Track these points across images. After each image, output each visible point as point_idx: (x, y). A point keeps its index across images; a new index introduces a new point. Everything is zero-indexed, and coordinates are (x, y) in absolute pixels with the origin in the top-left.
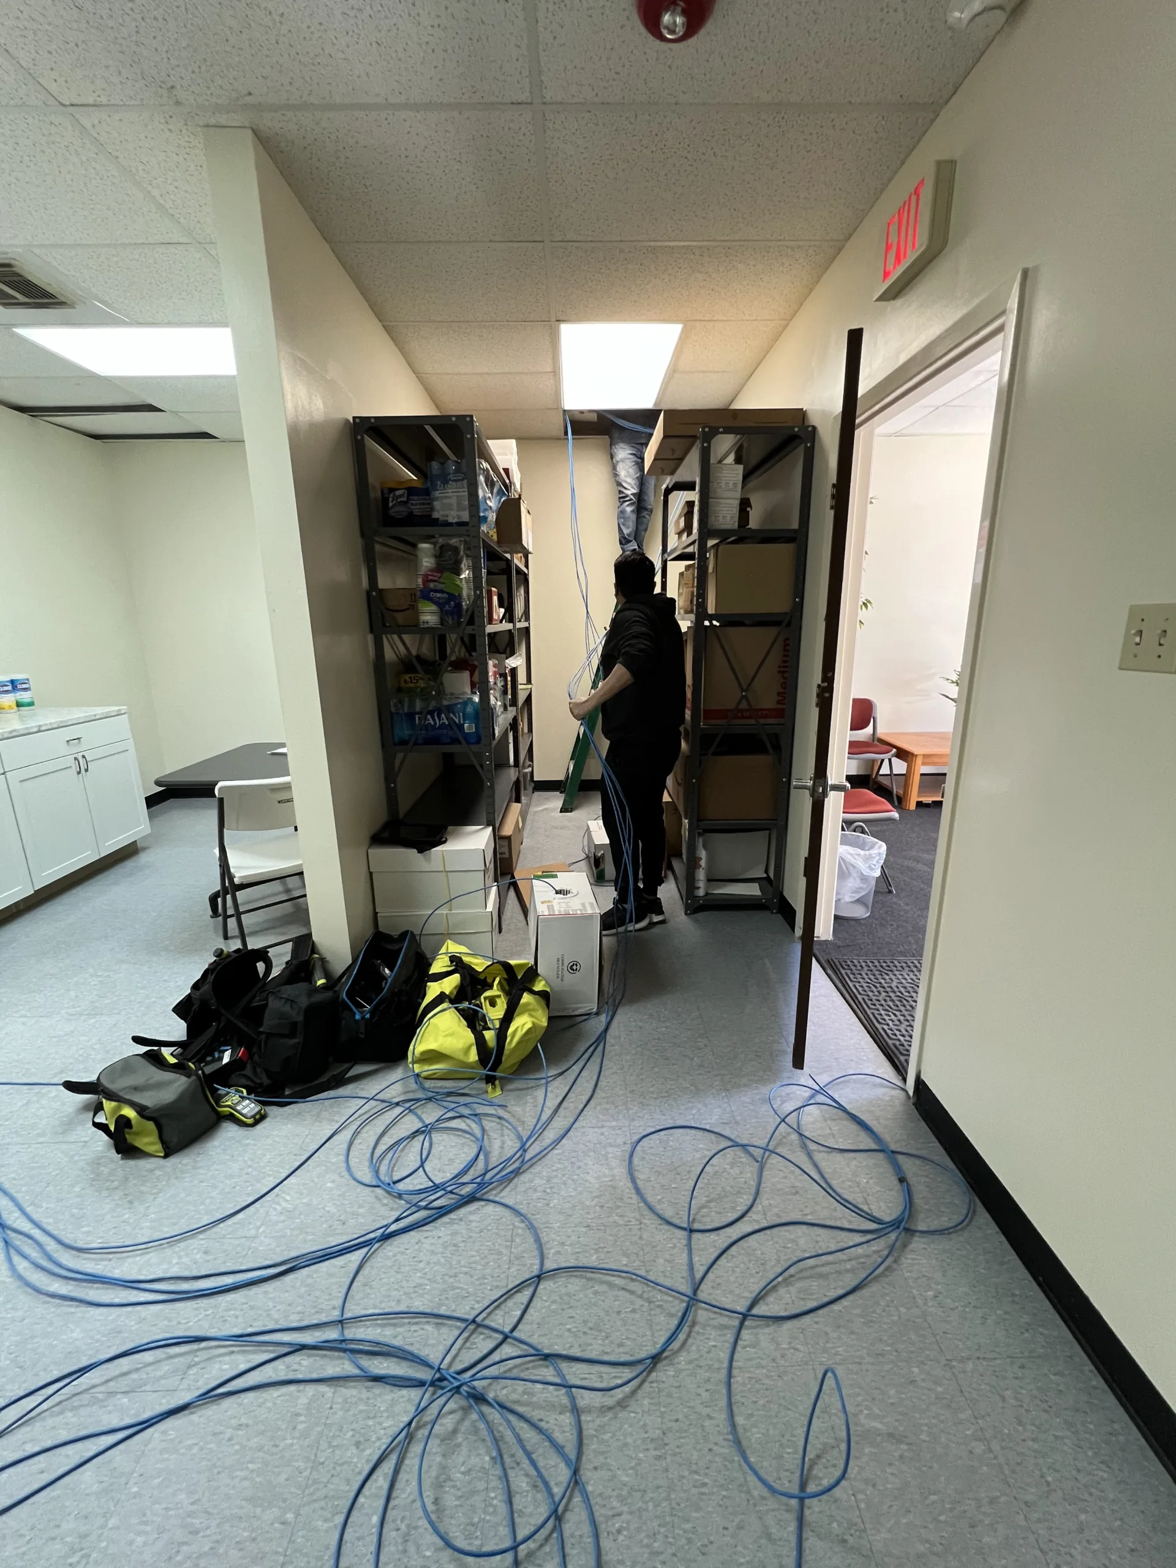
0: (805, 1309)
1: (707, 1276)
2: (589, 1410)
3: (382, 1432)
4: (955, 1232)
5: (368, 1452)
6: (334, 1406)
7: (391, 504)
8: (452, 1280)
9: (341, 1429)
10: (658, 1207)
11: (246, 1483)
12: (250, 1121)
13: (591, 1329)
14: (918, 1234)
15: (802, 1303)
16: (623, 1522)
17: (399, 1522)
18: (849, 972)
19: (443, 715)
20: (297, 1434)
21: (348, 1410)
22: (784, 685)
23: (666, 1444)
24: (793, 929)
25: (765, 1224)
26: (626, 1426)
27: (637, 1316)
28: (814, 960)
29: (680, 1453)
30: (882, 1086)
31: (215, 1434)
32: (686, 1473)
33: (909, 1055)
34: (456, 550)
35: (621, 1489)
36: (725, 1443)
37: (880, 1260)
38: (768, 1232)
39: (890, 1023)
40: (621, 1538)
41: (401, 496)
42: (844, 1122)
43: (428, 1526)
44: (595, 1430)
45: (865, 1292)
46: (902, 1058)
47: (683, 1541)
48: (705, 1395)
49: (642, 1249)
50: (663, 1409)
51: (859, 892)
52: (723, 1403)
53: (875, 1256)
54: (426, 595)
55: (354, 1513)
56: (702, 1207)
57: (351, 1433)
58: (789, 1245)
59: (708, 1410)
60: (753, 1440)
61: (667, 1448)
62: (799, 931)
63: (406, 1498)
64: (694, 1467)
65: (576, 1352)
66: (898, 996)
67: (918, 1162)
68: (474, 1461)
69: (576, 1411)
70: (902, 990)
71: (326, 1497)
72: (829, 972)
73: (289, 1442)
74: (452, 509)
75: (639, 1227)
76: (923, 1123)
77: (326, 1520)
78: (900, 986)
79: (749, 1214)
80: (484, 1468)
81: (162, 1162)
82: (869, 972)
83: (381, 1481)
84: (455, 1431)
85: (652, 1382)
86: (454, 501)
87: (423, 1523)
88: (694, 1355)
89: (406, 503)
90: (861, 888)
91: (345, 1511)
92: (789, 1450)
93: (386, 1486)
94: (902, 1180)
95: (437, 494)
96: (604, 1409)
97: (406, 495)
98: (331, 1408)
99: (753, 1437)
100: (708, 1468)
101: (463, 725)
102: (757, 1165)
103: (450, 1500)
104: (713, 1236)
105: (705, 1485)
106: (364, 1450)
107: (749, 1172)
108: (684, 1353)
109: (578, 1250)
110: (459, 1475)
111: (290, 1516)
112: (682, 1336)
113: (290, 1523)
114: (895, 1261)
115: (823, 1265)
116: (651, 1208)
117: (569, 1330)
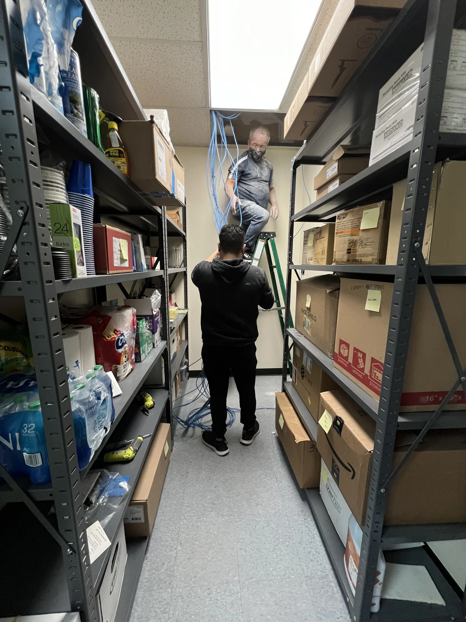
101: (22, 452)
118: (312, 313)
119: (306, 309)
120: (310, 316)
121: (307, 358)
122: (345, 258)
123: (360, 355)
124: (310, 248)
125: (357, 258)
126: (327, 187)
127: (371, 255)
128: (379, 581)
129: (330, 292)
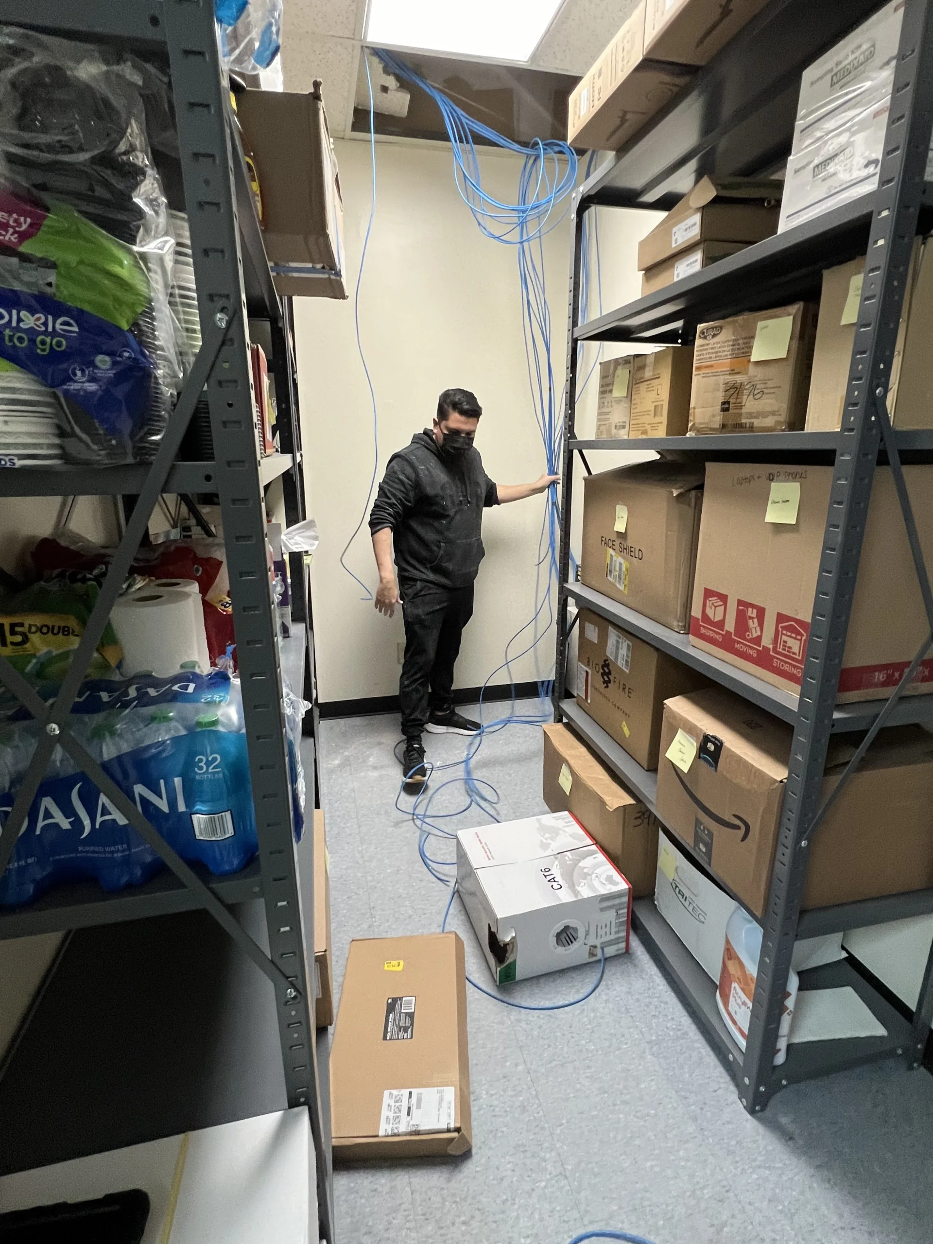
19: (105, 794)
101: (186, 818)
118: (630, 543)
119: (614, 537)
120: (627, 551)
121: (618, 642)
122: (717, 422)
123: (752, 613)
124: (619, 401)
125: (743, 421)
126: (673, 266)
127: (773, 413)
128: (787, 1008)
129: (679, 496)
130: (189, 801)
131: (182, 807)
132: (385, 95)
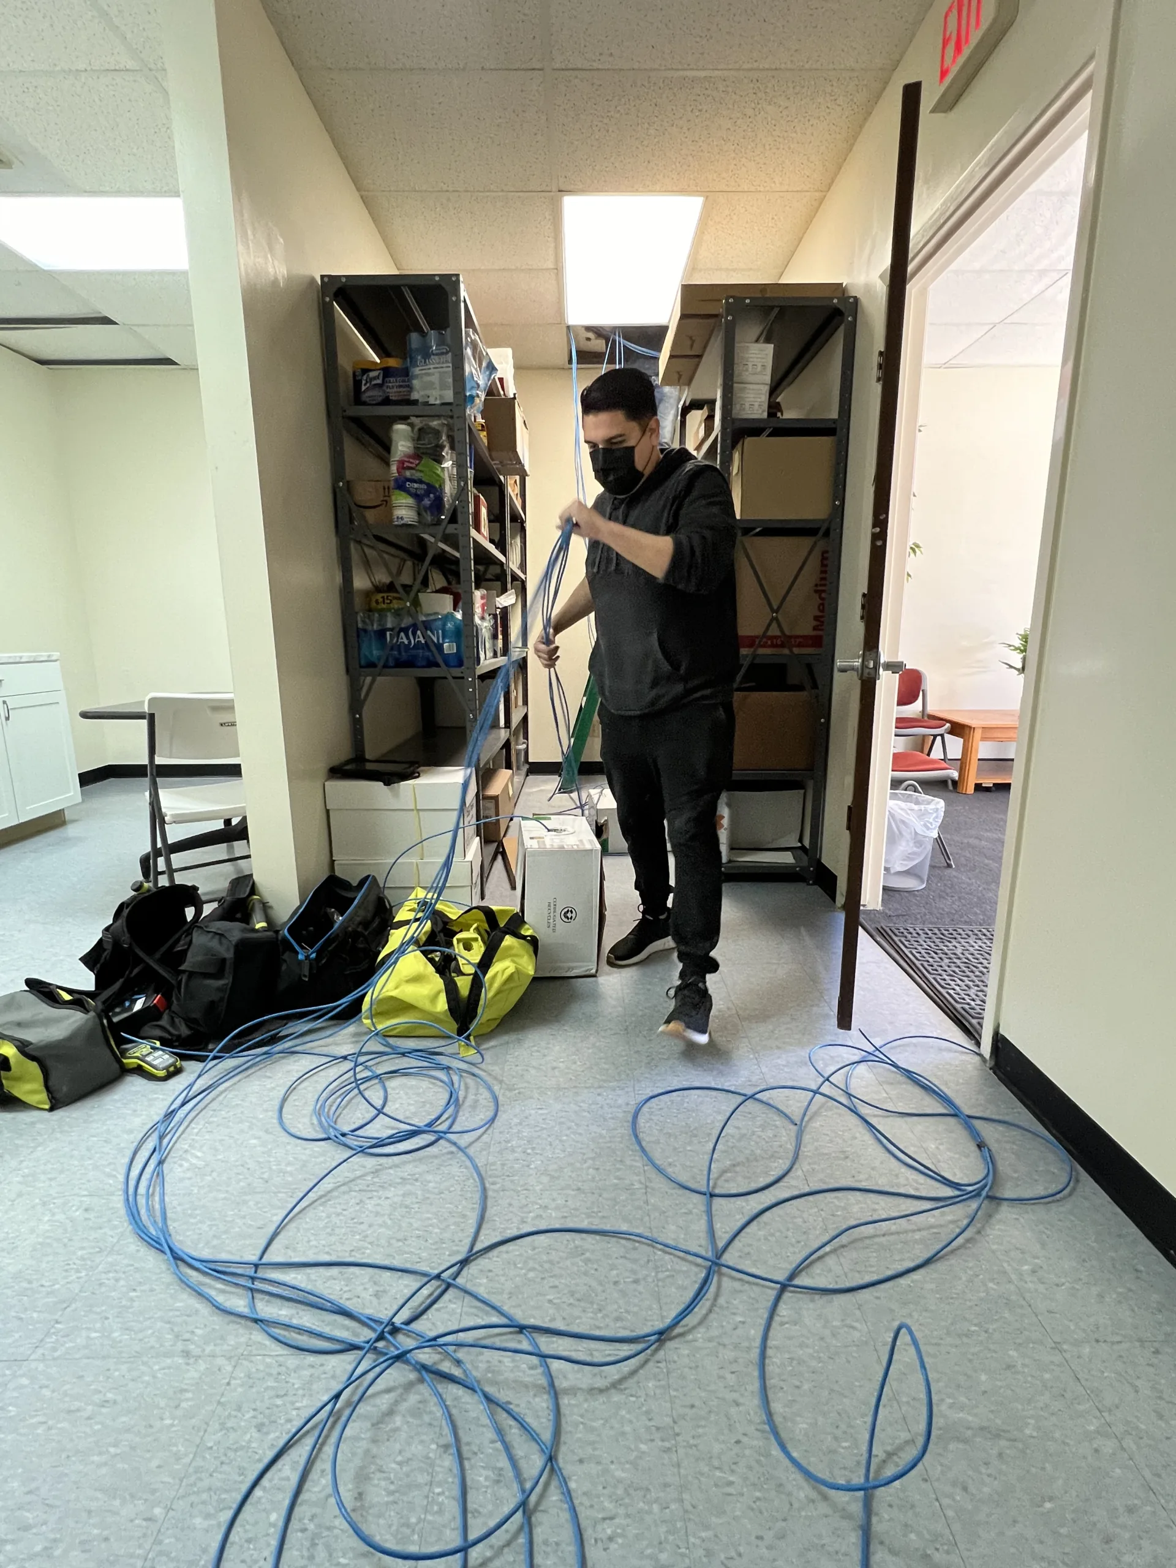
0: (861, 1282)
1: (733, 1245)
2: (573, 1391)
3: (294, 1413)
4: (1053, 1202)
5: (272, 1436)
6: (233, 1382)
7: (363, 388)
8: (400, 1244)
9: (239, 1409)
10: (670, 1170)
11: (104, 1470)
12: (162, 1073)
13: (579, 1300)
14: (1005, 1203)
15: (857, 1275)
16: (618, 1527)
17: (306, 1521)
18: (903, 939)
19: (419, 632)
20: (179, 1413)
21: (251, 1387)
22: (822, 608)
23: (678, 1435)
24: (833, 898)
25: (807, 1190)
26: (623, 1413)
27: (640, 1288)
28: (860, 928)
29: (695, 1446)
30: (950, 1050)
31: (69, 1412)
32: (706, 1469)
33: (983, 1018)
34: (437, 433)
35: (615, 1487)
36: (759, 1434)
37: (958, 1231)
38: (811, 1198)
39: (957, 988)
40: (613, 1546)
41: (375, 378)
42: (904, 1086)
43: (346, 1526)
44: (582, 1416)
45: (939, 1266)
46: (974, 1021)
47: (701, 1552)
48: (731, 1379)
49: (649, 1215)
50: (673, 1393)
51: (913, 859)
52: (756, 1386)
53: (951, 1226)
54: (401, 485)
55: (247, 1507)
56: (724, 1172)
57: (252, 1413)
58: (839, 1213)
59: (735, 1395)
60: (798, 1431)
61: (679, 1438)
62: (840, 899)
63: (320, 1492)
64: (716, 1463)
65: (560, 1325)
66: (966, 963)
67: (1001, 1128)
68: (416, 1449)
69: (554, 1392)
70: (970, 957)
71: (210, 1489)
72: (879, 939)
73: (168, 1422)
74: (435, 388)
75: (644, 1191)
76: (1004, 1088)
77: (208, 1516)
78: (966, 953)
79: (786, 1179)
80: (429, 1458)
81: (46, 1114)
82: (927, 940)
83: (288, 1471)
84: (391, 1412)
85: (658, 1362)
86: (435, 379)
87: (341, 1523)
88: (715, 1333)
89: (380, 386)
90: (914, 853)
91: (235, 1506)
92: (845, 1444)
93: (295, 1478)
94: (980, 1146)
95: (417, 371)
96: (593, 1391)
97: (381, 377)
98: (228, 1384)
99: (797, 1428)
100: (735, 1463)
101: (442, 645)
102: (795, 1128)
103: (377, 1494)
104: (739, 1201)
105: (730, 1484)
106: (267, 1433)
107: (786, 1135)
108: (702, 1330)
109: (565, 1214)
110: (394, 1466)
111: (157, 1511)
112: (700, 1310)
113: (156, 1521)
114: (979, 1232)
115: (884, 1235)
116: (660, 1170)
117: (550, 1301)
130: (444, 638)
131: (441, 641)
132: (589, 342)
